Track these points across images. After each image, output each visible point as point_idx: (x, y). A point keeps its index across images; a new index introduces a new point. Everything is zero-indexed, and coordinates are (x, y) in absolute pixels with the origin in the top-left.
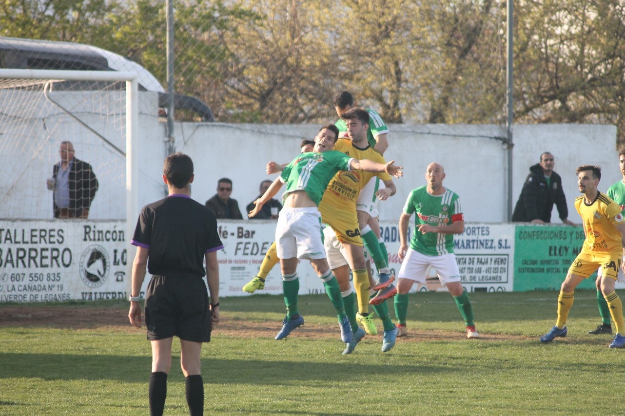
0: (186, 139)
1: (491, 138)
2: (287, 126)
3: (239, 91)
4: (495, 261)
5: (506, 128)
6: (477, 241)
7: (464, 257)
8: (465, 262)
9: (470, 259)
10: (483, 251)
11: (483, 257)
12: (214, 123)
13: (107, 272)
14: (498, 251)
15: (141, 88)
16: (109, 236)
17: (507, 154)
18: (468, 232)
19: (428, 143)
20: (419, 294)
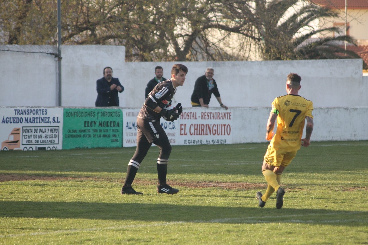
1: (47, 54)
4: (51, 131)
5: (57, 47)
6: (40, 118)
7: (31, 128)
8: (32, 132)
9: (35, 129)
10: (43, 124)
11: (43, 128)
14: (53, 124)
17: (58, 64)
18: (34, 113)
19: (8, 57)
20: (2, 152)
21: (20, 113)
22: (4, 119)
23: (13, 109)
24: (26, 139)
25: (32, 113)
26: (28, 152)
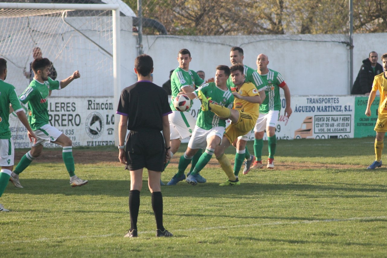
0: (150, 46)
1: (339, 42)
2: (212, 37)
3: (182, 15)
4: (343, 119)
5: (349, 36)
6: (331, 107)
7: (323, 117)
8: (324, 120)
9: (327, 118)
10: (335, 113)
11: (335, 117)
12: (167, 36)
13: (102, 129)
14: (344, 113)
15: (122, 14)
16: (103, 106)
17: (349, 53)
18: (326, 102)
19: (300, 46)
20: (295, 141)
21: (312, 101)
22: (296, 108)
23: (305, 98)
24: (318, 128)
25: (324, 102)
26: (320, 141)
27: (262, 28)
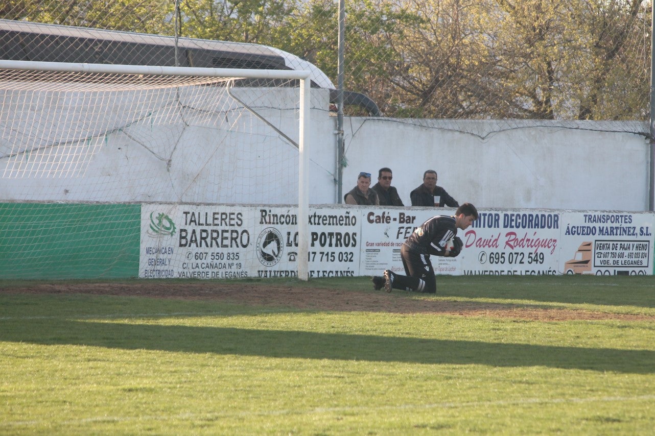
0: (354, 132)
1: (635, 133)
2: (447, 121)
3: (403, 88)
4: (637, 247)
5: (648, 124)
6: (621, 228)
7: (608, 242)
8: (609, 248)
9: (613, 244)
10: (625, 237)
11: (626, 243)
12: (380, 118)
13: (281, 252)
14: (640, 238)
15: (314, 85)
16: (283, 220)
17: (650, 149)
18: (612, 220)
19: (577, 138)
20: (565, 276)
21: (592, 219)
22: (568, 228)
23: (582, 214)
24: (600, 259)
25: (609, 221)
26: (603, 277)
27: (521, 109)
